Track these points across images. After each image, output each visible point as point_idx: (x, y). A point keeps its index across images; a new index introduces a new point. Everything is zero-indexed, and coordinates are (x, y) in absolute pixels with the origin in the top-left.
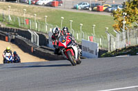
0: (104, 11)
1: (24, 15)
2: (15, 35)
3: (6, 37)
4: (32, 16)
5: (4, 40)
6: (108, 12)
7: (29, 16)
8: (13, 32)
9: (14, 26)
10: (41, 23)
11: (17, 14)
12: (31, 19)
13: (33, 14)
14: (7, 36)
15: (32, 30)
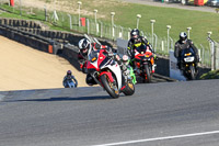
0: (205, 5)
1: (79, 12)
2: (64, 43)
3: (50, 47)
4: (91, 13)
5: (47, 51)
6: (212, 6)
7: (85, 13)
8: (61, 38)
9: (63, 28)
10: (106, 25)
11: (66, 9)
12: (90, 17)
13: (92, 10)
14: (52, 44)
15: (91, 35)
